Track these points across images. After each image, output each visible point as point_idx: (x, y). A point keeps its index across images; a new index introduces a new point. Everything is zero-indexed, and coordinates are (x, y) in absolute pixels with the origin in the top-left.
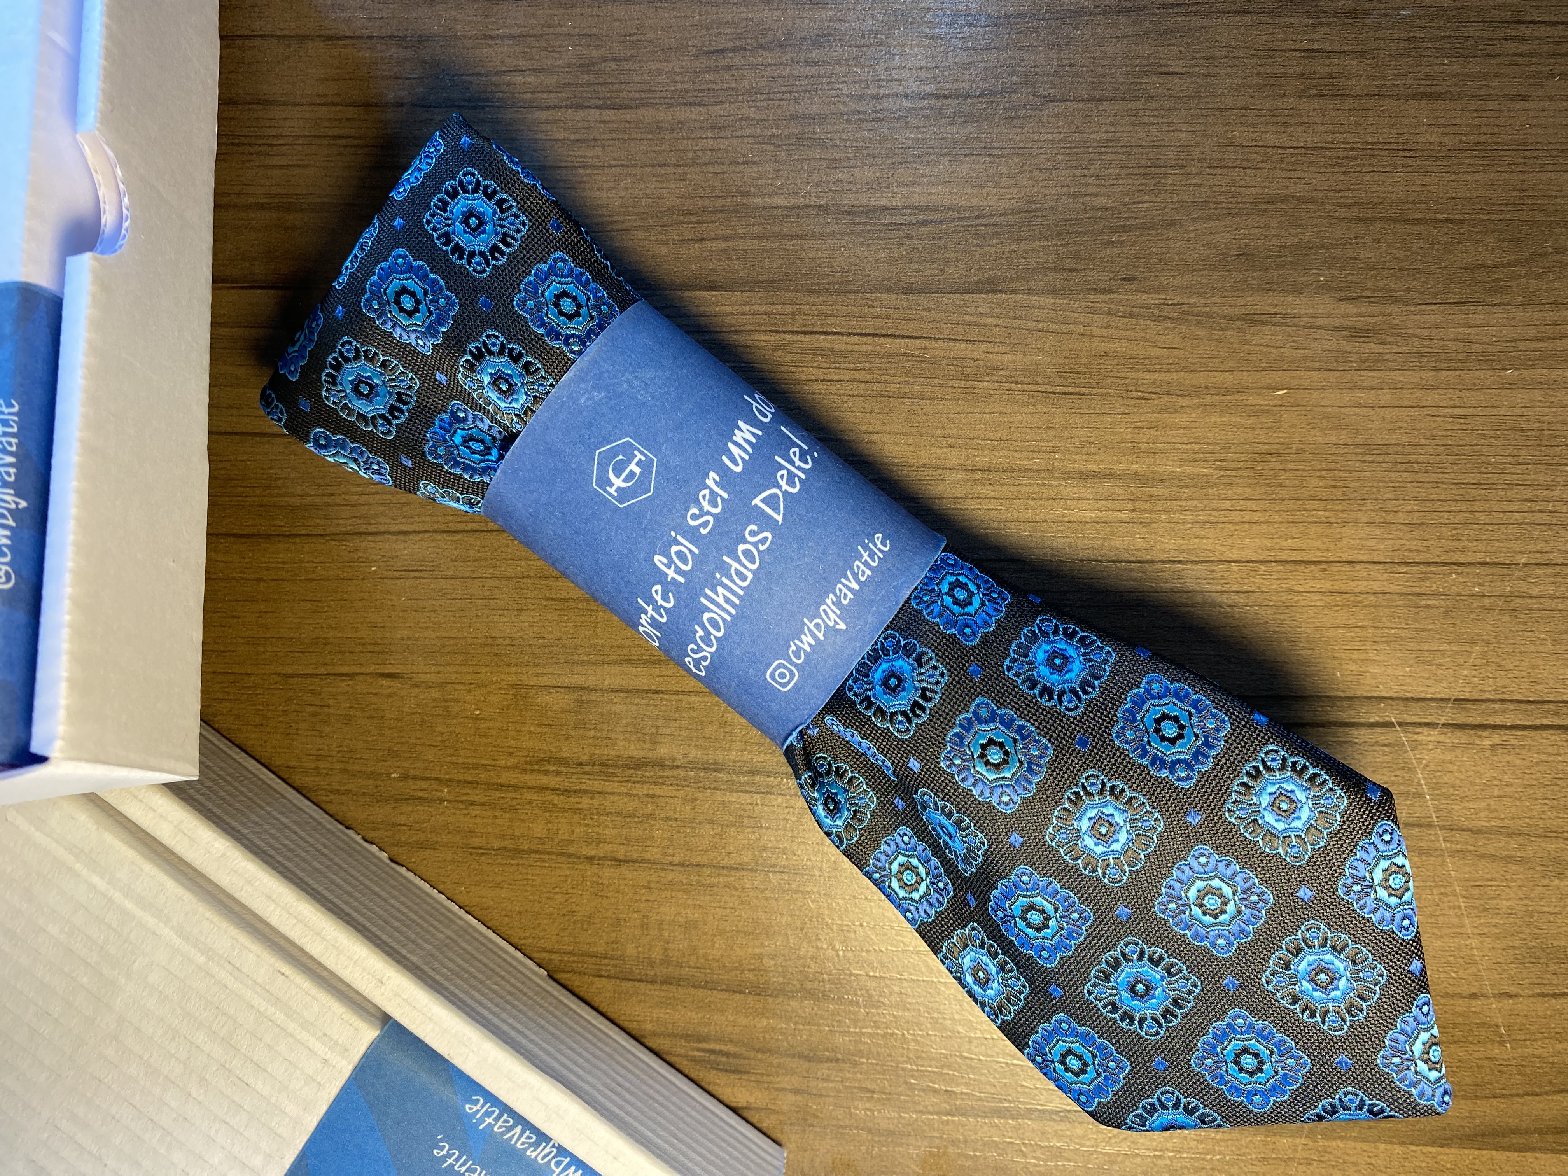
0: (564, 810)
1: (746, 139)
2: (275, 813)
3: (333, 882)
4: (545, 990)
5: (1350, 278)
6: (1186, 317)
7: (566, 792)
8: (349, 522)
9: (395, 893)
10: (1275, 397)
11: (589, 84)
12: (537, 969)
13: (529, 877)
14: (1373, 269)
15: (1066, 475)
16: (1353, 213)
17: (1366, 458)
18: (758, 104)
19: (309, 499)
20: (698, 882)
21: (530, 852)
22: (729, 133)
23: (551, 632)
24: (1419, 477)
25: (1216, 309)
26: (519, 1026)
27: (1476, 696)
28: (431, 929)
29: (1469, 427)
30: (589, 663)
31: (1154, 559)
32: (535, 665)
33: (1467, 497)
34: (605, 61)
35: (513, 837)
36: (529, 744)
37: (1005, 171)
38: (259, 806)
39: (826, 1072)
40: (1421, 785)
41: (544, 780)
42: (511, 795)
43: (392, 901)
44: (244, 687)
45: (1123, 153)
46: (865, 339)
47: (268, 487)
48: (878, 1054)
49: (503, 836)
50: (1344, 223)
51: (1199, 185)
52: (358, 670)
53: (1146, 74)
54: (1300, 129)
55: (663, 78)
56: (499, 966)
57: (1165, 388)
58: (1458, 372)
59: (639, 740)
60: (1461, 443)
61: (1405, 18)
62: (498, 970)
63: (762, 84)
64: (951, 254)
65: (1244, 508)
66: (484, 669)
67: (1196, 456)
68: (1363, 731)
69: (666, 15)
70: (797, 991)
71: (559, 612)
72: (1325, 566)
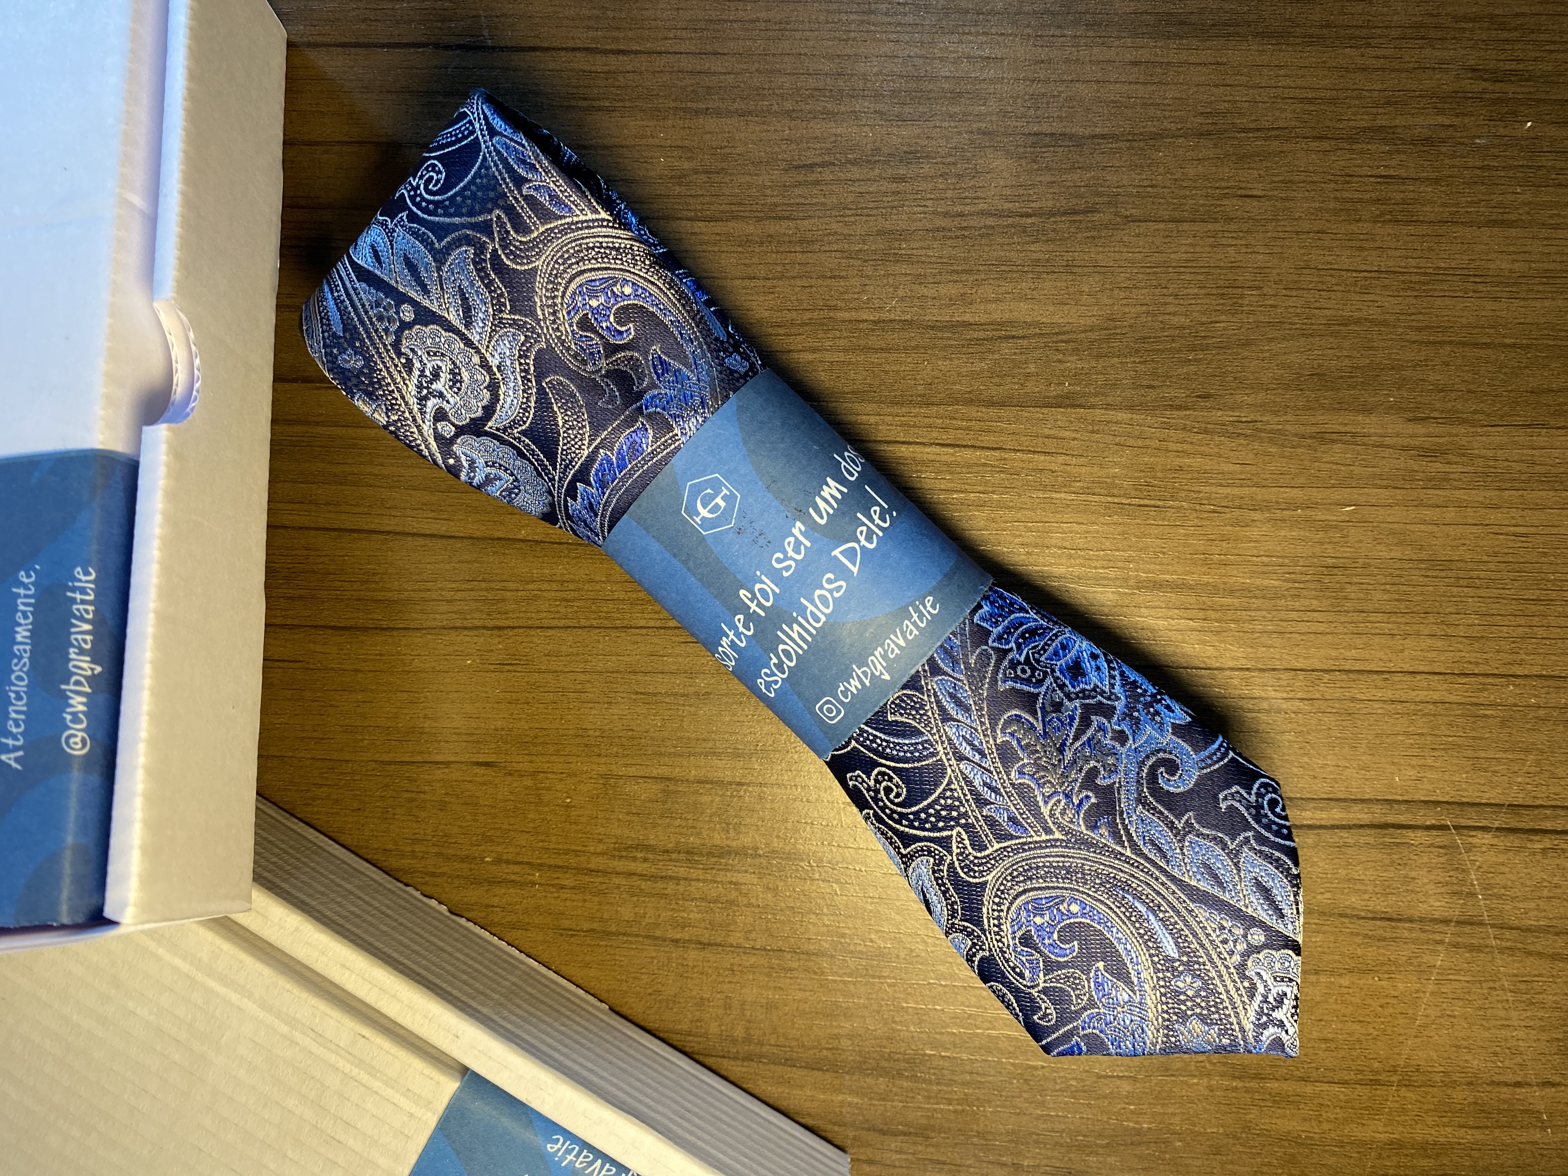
0: (651, 895)
1: (833, 254)
5: (1419, 399)
6: (1259, 434)
7: (653, 878)
8: (445, 616)
10: (1343, 514)
11: (680, 196)
12: (600, 1005)
13: (617, 957)
14: (1442, 391)
15: (1140, 584)
16: (1424, 336)
17: (1430, 573)
18: (846, 219)
19: (406, 593)
20: (779, 965)
21: (618, 934)
22: (817, 247)
23: (640, 725)
24: (1480, 592)
25: (1288, 427)
27: (1529, 802)
29: (1530, 545)
30: (675, 755)
31: (1224, 666)
32: (624, 756)
33: (1526, 612)
34: (696, 173)
35: (602, 920)
36: (618, 832)
37: (1086, 289)
39: (899, 1144)
40: (1473, 885)
42: (600, 879)
44: (342, 773)
45: (1202, 274)
46: (946, 450)
47: (366, 582)
48: (949, 1128)
49: (592, 919)
50: (1415, 346)
51: (1275, 307)
52: (453, 759)
53: (1225, 196)
54: (1374, 253)
55: (753, 192)
57: (1237, 503)
58: (1520, 493)
59: (723, 830)
60: (1522, 560)
61: (1479, 147)
63: (850, 199)
64: (1032, 368)
65: (1310, 619)
66: (575, 759)
67: (1265, 569)
68: (1419, 833)
69: (757, 129)
70: (873, 1069)
71: (647, 706)
72: (1387, 676)
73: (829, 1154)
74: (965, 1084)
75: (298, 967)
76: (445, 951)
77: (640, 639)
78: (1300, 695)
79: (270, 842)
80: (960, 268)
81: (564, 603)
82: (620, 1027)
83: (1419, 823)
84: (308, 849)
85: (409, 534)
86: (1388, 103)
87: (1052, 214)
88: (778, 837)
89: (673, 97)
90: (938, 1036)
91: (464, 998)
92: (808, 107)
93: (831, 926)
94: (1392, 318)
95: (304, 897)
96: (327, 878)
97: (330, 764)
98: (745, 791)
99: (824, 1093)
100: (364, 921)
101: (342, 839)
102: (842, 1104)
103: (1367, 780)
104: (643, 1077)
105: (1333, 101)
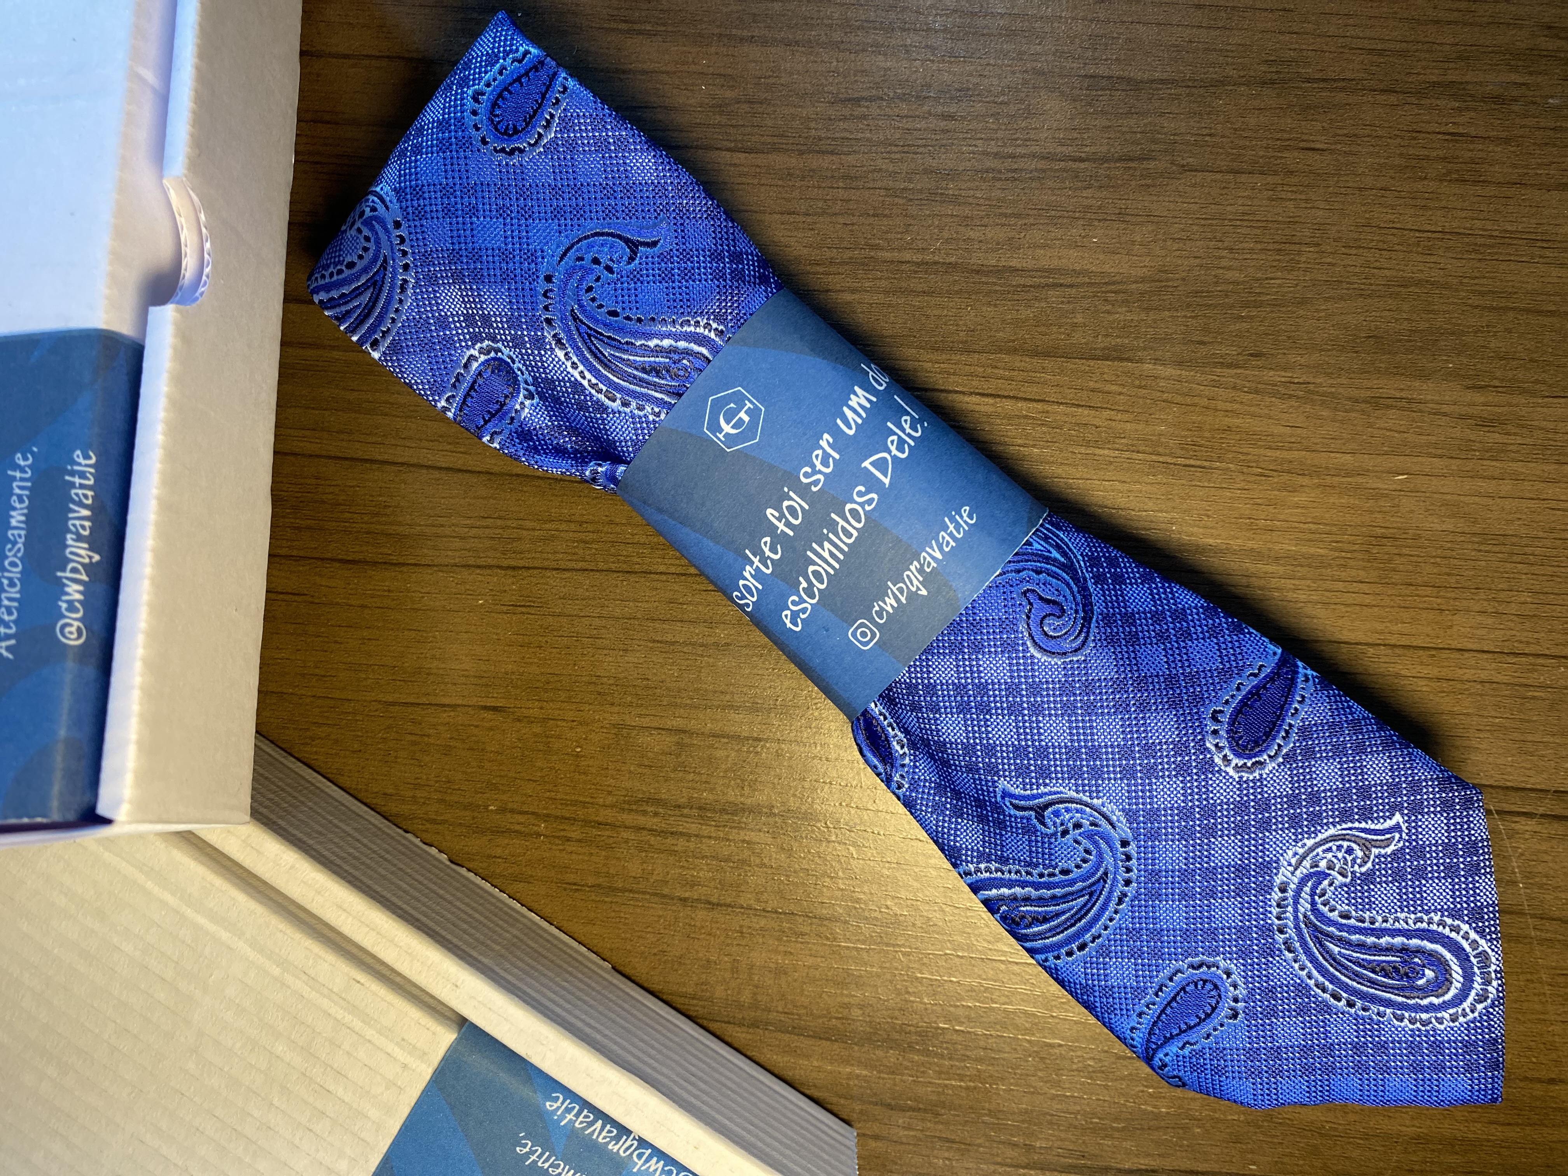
0: (660, 851)
1: (878, 192)
5: (1479, 366)
6: (1312, 396)
7: (663, 833)
8: (457, 554)
9: (460, 895)
10: (1395, 482)
11: (720, 125)
13: (622, 915)
14: (1502, 359)
16: (1487, 301)
17: (1482, 548)
18: (892, 156)
19: (418, 528)
20: (790, 929)
21: (624, 890)
22: (860, 184)
23: (655, 674)
24: (1535, 569)
25: (1341, 390)
30: (691, 707)
32: (638, 706)
34: (738, 103)
35: (608, 875)
36: (629, 784)
37: (1138, 238)
39: (907, 1120)
40: (1515, 873)
41: (642, 820)
42: (608, 833)
44: (343, 713)
45: (1259, 228)
46: (986, 400)
47: (377, 514)
48: (960, 1106)
49: (597, 874)
50: (1477, 311)
51: (1333, 265)
52: (460, 702)
53: (1286, 148)
54: (1439, 213)
55: (797, 124)
57: (1286, 466)
59: (738, 786)
61: (1553, 107)
63: (898, 136)
64: (1079, 319)
65: (1356, 590)
66: (587, 707)
67: (1312, 536)
69: (804, 59)
70: (884, 1041)
71: (664, 655)
72: (1433, 653)
73: (835, 1127)
74: (980, 1060)
75: (292, 908)
76: (445, 899)
77: (659, 585)
79: (266, 778)
80: (1009, 211)
81: (582, 545)
82: (622, 986)
84: (306, 788)
85: (422, 466)
86: (1458, 58)
87: (1105, 160)
88: (794, 795)
89: (718, 23)
90: (952, 1009)
91: (464, 947)
92: (857, 39)
93: (845, 890)
94: (1455, 281)
95: (300, 835)
96: (324, 818)
97: (332, 702)
98: (762, 748)
99: (832, 1063)
100: (363, 863)
101: (341, 780)
102: (850, 1076)
104: (646, 1038)
105: (1403, 54)
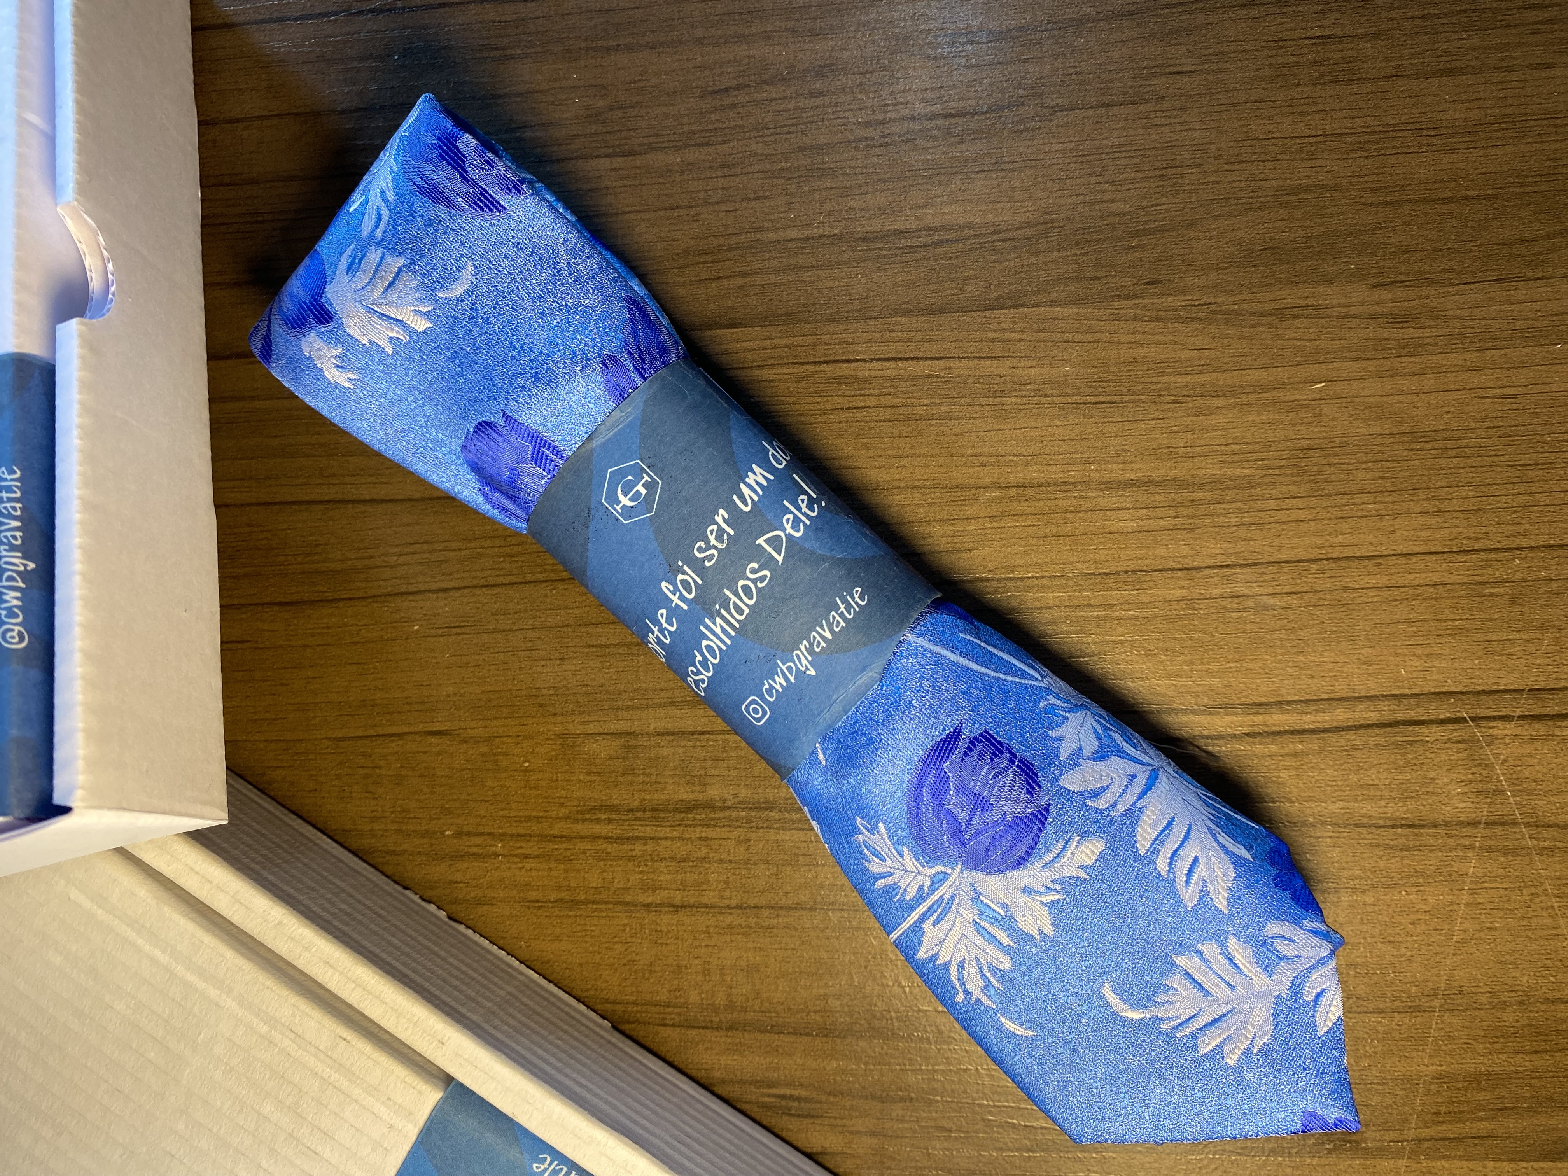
0: (618, 858)
1: (756, 175)
2: (331, 878)
3: (390, 944)
4: (609, 1042)
5: (1382, 263)
6: (1214, 317)
7: (620, 840)
8: (390, 583)
9: (455, 951)
10: (1313, 391)
11: (597, 134)
12: (600, 1021)
13: (588, 928)
14: (1404, 252)
15: (1105, 485)
16: (1380, 197)
17: (1414, 446)
18: (766, 139)
19: (349, 562)
20: (757, 924)
21: (586, 902)
22: (738, 170)
23: (594, 679)
24: (1471, 462)
25: (1244, 306)
26: (584, 1081)
27: (1552, 685)
28: (491, 986)
29: (1520, 406)
30: (632, 708)
31: (1201, 565)
32: (581, 713)
33: (1525, 479)
34: (612, 110)
35: (569, 888)
36: (580, 793)
37: (1018, 184)
38: (314, 871)
39: (900, 1112)
40: (1500, 781)
41: (597, 829)
42: (565, 846)
43: (451, 960)
44: (297, 754)
45: (1137, 157)
46: (888, 364)
47: (310, 554)
48: (953, 1091)
49: (559, 888)
50: (1371, 209)
51: (1218, 183)
52: (407, 730)
53: (1154, 75)
54: (1317, 116)
55: (670, 122)
56: (561, 1020)
57: (1198, 390)
58: (1503, 351)
59: (688, 783)
60: (1513, 423)
62: (561, 1024)
63: (768, 119)
64: (970, 272)
65: (1290, 506)
66: (530, 721)
67: (1235, 457)
68: (1434, 728)
69: (669, 59)
70: (865, 1031)
71: (600, 659)
72: (1379, 561)
78: (1287, 589)
80: (887, 176)
81: (508, 559)
83: (1432, 717)
85: (347, 502)
87: (975, 113)
89: (584, 37)
91: (451, 1003)
92: (719, 32)
94: (1345, 182)
97: (285, 745)
98: (708, 740)
99: (815, 1060)
103: (1369, 675)
